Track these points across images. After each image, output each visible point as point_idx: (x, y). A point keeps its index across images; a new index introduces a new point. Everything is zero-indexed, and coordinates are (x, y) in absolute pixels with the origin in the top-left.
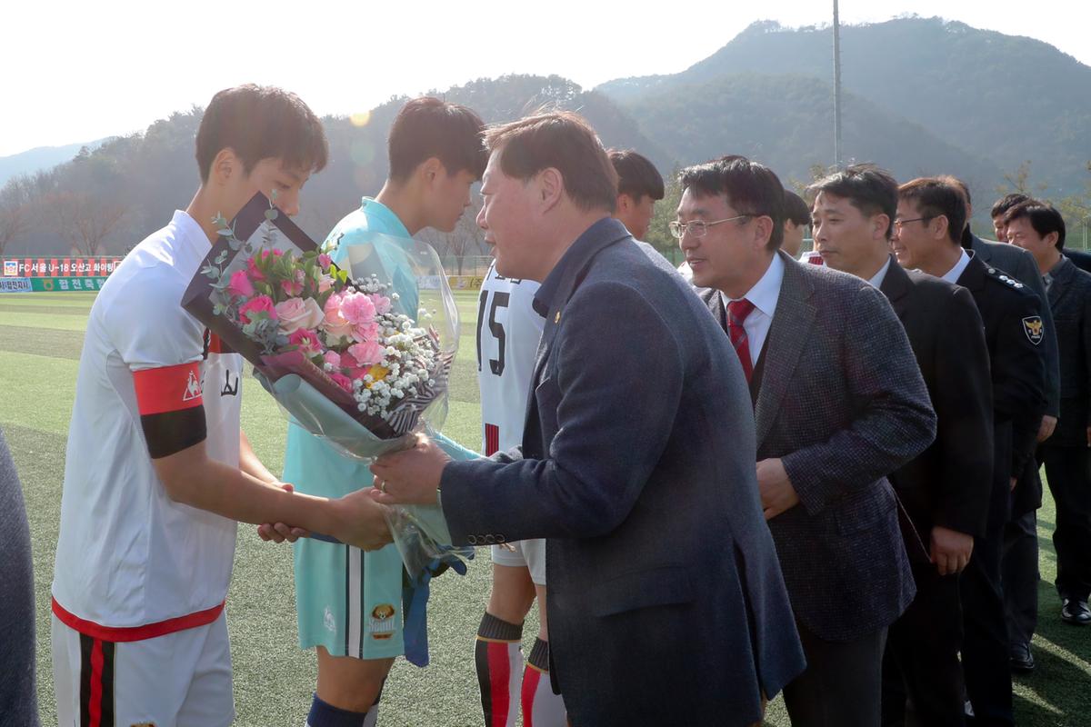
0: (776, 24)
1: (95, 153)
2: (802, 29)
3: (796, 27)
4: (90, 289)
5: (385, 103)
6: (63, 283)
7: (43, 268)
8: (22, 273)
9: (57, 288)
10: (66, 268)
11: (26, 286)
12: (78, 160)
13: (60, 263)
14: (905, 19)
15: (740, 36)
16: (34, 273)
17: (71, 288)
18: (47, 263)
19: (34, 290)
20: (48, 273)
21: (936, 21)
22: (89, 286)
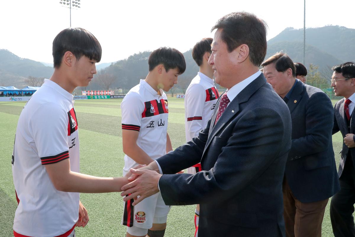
0: (293, 28)
1: (115, 64)
2: (300, 29)
3: (298, 29)
4: (103, 98)
5: (188, 50)
6: (96, 97)
7: (92, 93)
8: (87, 94)
9: (94, 98)
10: (98, 93)
11: (86, 98)
12: (111, 66)
13: (97, 92)
14: (328, 26)
15: (283, 32)
16: (90, 94)
17: (98, 98)
18: (94, 92)
19: (88, 99)
20: (94, 94)
21: (337, 26)
22: (102, 98)
